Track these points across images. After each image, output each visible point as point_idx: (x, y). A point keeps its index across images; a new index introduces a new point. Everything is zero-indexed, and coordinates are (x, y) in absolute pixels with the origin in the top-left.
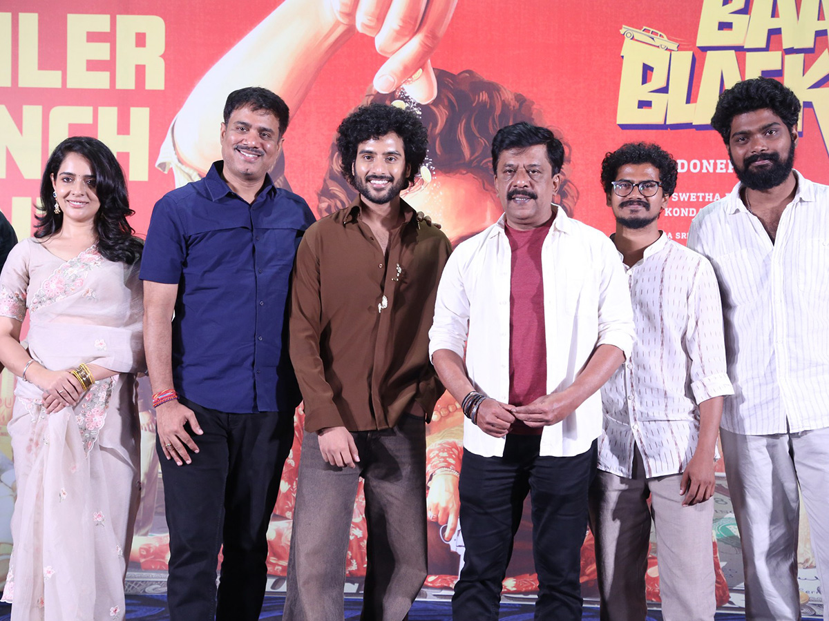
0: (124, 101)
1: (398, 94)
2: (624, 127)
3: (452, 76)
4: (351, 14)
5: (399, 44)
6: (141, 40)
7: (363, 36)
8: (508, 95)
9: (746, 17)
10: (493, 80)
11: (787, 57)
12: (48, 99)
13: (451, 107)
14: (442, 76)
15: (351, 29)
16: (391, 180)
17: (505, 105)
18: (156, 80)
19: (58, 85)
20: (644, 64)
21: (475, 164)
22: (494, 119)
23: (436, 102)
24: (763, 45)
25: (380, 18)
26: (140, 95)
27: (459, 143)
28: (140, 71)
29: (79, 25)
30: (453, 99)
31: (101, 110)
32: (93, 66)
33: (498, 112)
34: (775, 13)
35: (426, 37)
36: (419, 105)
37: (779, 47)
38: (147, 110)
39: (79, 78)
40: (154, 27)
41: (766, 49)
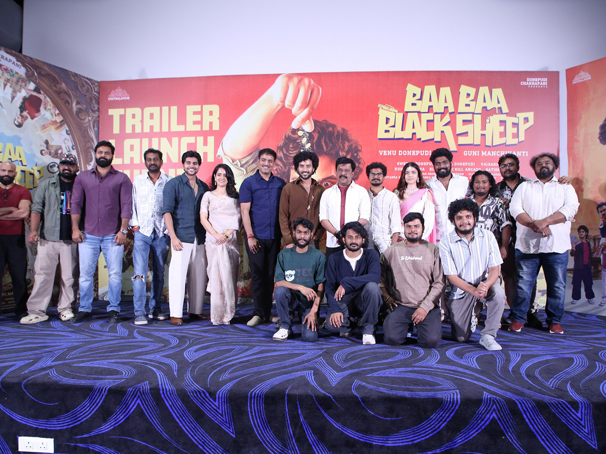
0: (205, 134)
1: (300, 129)
2: (380, 139)
3: (319, 122)
4: (283, 102)
5: (300, 112)
6: (211, 113)
7: (288, 109)
8: (339, 128)
9: (421, 101)
10: (334, 123)
11: (435, 115)
12: (180, 135)
13: (319, 133)
14: (316, 122)
15: (283, 106)
16: (308, 173)
17: (338, 132)
18: (216, 127)
19: (184, 130)
20: (387, 118)
21: (328, 153)
22: (334, 138)
23: (313, 132)
24: (427, 111)
25: (294, 102)
26: (211, 132)
27: (322, 145)
28: (211, 124)
29: (190, 109)
30: (320, 130)
31: (198, 138)
32: (195, 123)
33: (336, 134)
34: (430, 100)
35: (310, 109)
36: (308, 132)
37: (432, 112)
38: (213, 137)
39: (191, 127)
40: (216, 108)
41: (428, 112)
